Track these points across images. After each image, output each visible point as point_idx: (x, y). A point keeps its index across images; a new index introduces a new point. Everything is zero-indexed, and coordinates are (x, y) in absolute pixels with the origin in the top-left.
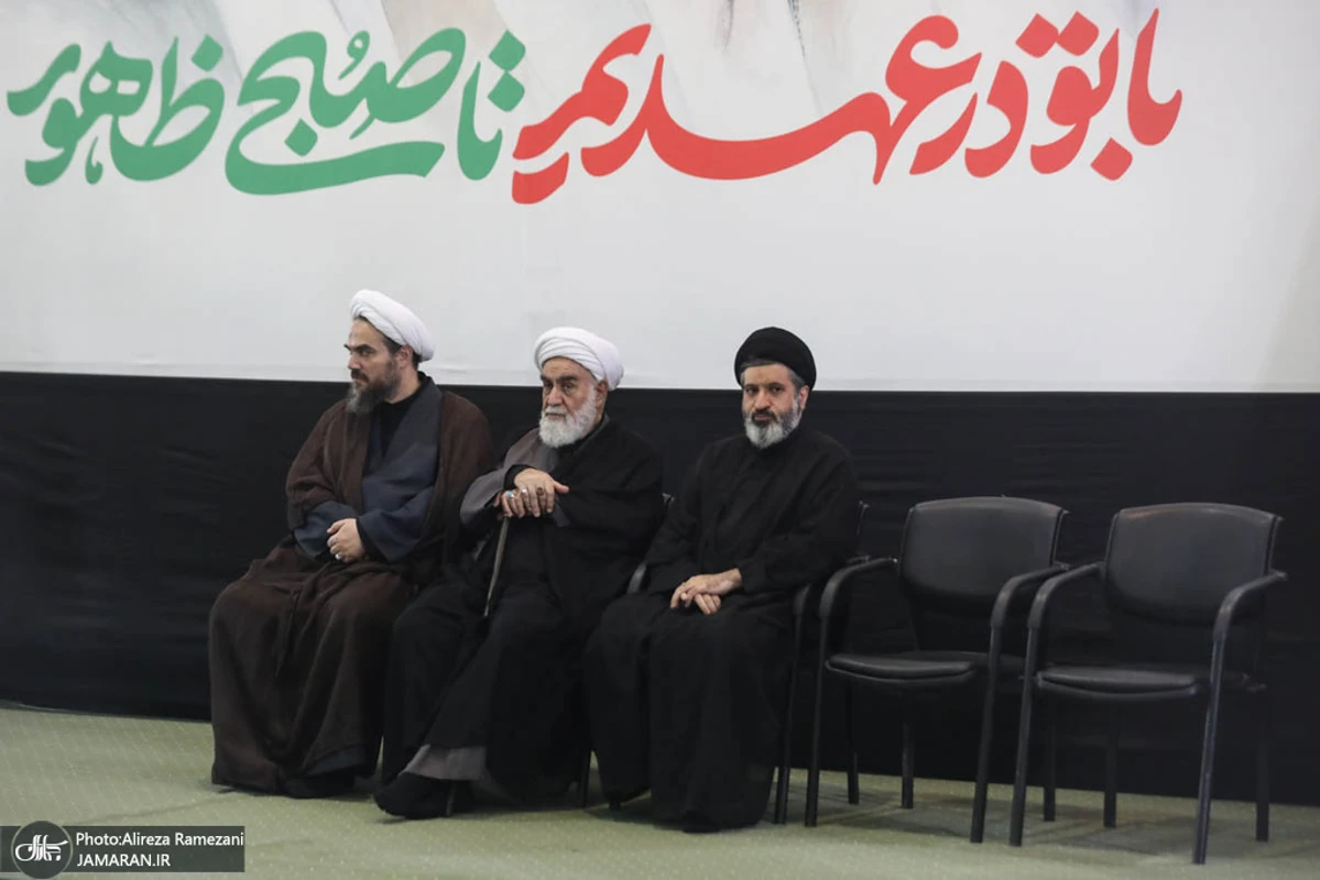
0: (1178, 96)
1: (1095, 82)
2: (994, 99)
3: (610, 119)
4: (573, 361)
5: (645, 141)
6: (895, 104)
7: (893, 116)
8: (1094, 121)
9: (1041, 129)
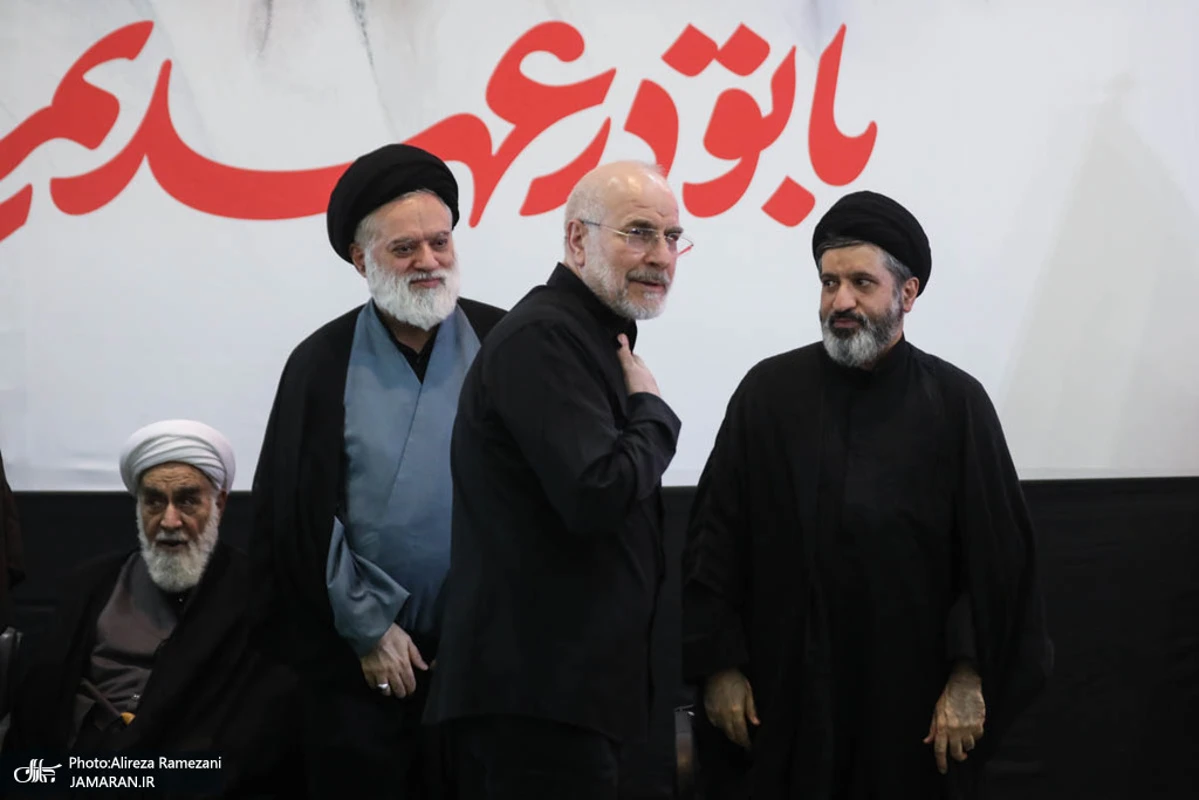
0: (873, 129)
1: (766, 107)
2: (632, 126)
3: (92, 140)
4: (193, 466)
5: (145, 171)
6: (499, 130)
7: (497, 144)
8: (765, 155)
9: (697, 164)
